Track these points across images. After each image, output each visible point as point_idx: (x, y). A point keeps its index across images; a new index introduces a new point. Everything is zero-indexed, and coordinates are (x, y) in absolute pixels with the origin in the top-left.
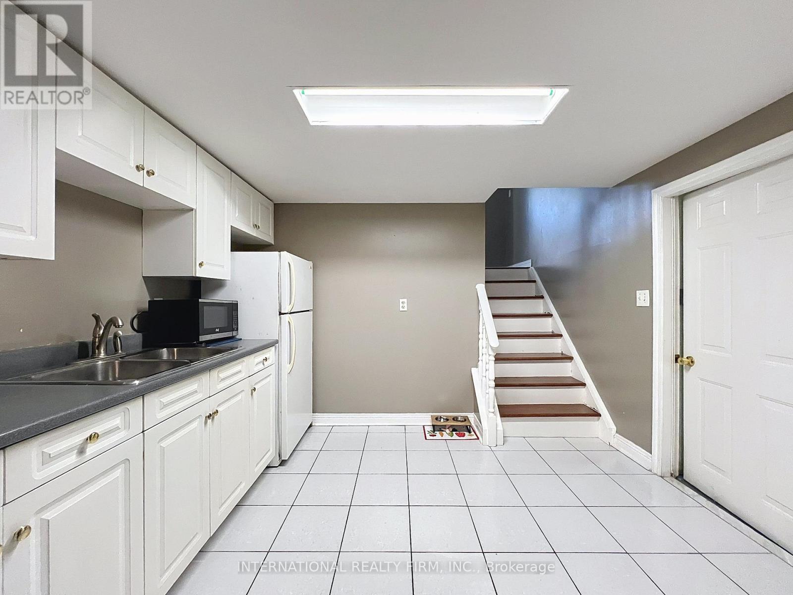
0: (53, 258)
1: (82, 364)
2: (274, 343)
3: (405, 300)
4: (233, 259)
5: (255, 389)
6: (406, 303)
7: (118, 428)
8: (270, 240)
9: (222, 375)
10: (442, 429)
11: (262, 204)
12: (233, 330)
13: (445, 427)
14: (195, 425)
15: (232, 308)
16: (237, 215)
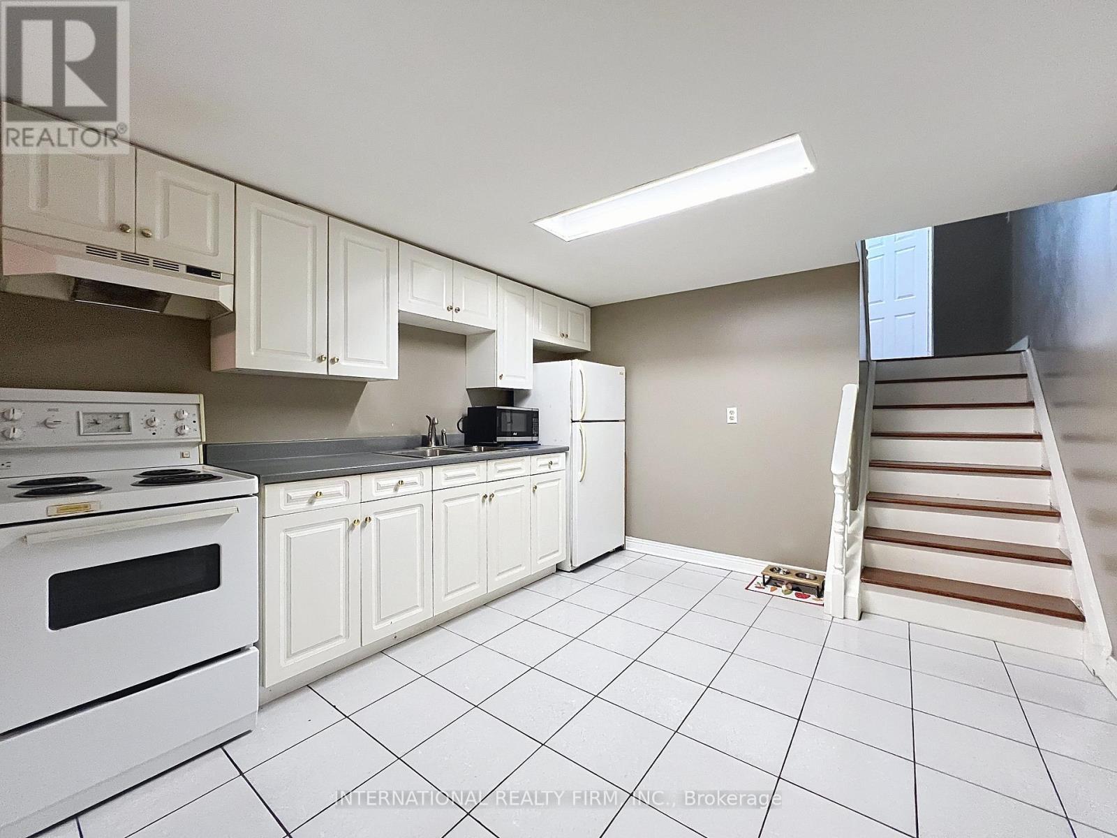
0: (396, 377)
1: (421, 449)
2: (564, 450)
3: (735, 409)
4: (535, 369)
5: (536, 487)
6: (736, 413)
7: (416, 483)
8: (586, 347)
9: (500, 467)
10: (778, 584)
11: (572, 312)
12: (533, 435)
13: (782, 581)
14: (473, 499)
15: (533, 416)
16: (540, 328)
